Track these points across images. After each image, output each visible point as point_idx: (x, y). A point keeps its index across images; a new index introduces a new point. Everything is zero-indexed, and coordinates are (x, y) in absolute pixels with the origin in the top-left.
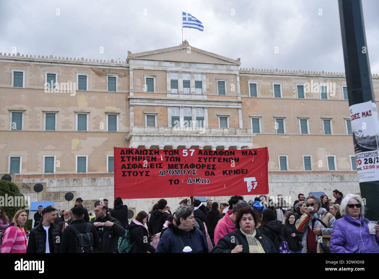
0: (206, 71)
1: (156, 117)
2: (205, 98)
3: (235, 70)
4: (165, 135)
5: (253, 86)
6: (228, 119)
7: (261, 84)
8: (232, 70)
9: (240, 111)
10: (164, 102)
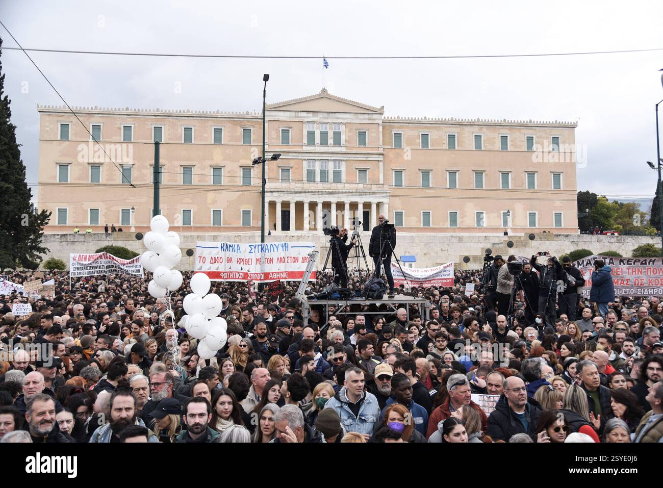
0: (345, 121)
1: (290, 170)
2: (344, 150)
3: (378, 119)
5: (398, 136)
6: (367, 172)
7: (406, 133)
8: (375, 119)
9: (381, 164)
10: (300, 155)
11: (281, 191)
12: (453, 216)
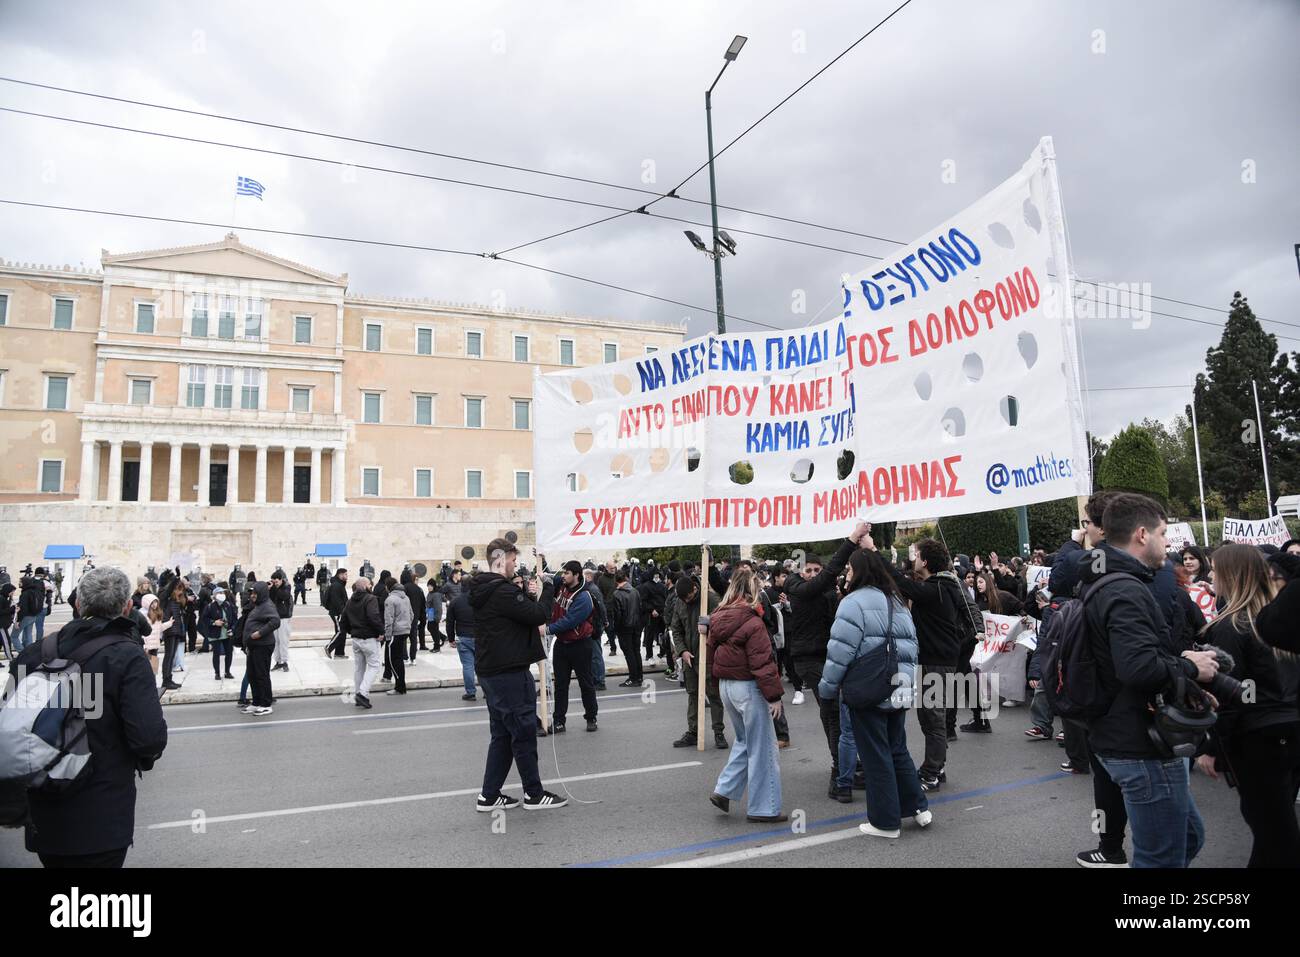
0: (271, 297)
1: (152, 384)
2: (265, 349)
3: (336, 296)
4: (155, 421)
5: (375, 329)
6: (311, 392)
7: (390, 326)
8: (330, 297)
9: (338, 378)
10: (174, 354)
11: (120, 422)
12: (475, 478)
